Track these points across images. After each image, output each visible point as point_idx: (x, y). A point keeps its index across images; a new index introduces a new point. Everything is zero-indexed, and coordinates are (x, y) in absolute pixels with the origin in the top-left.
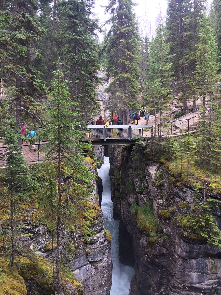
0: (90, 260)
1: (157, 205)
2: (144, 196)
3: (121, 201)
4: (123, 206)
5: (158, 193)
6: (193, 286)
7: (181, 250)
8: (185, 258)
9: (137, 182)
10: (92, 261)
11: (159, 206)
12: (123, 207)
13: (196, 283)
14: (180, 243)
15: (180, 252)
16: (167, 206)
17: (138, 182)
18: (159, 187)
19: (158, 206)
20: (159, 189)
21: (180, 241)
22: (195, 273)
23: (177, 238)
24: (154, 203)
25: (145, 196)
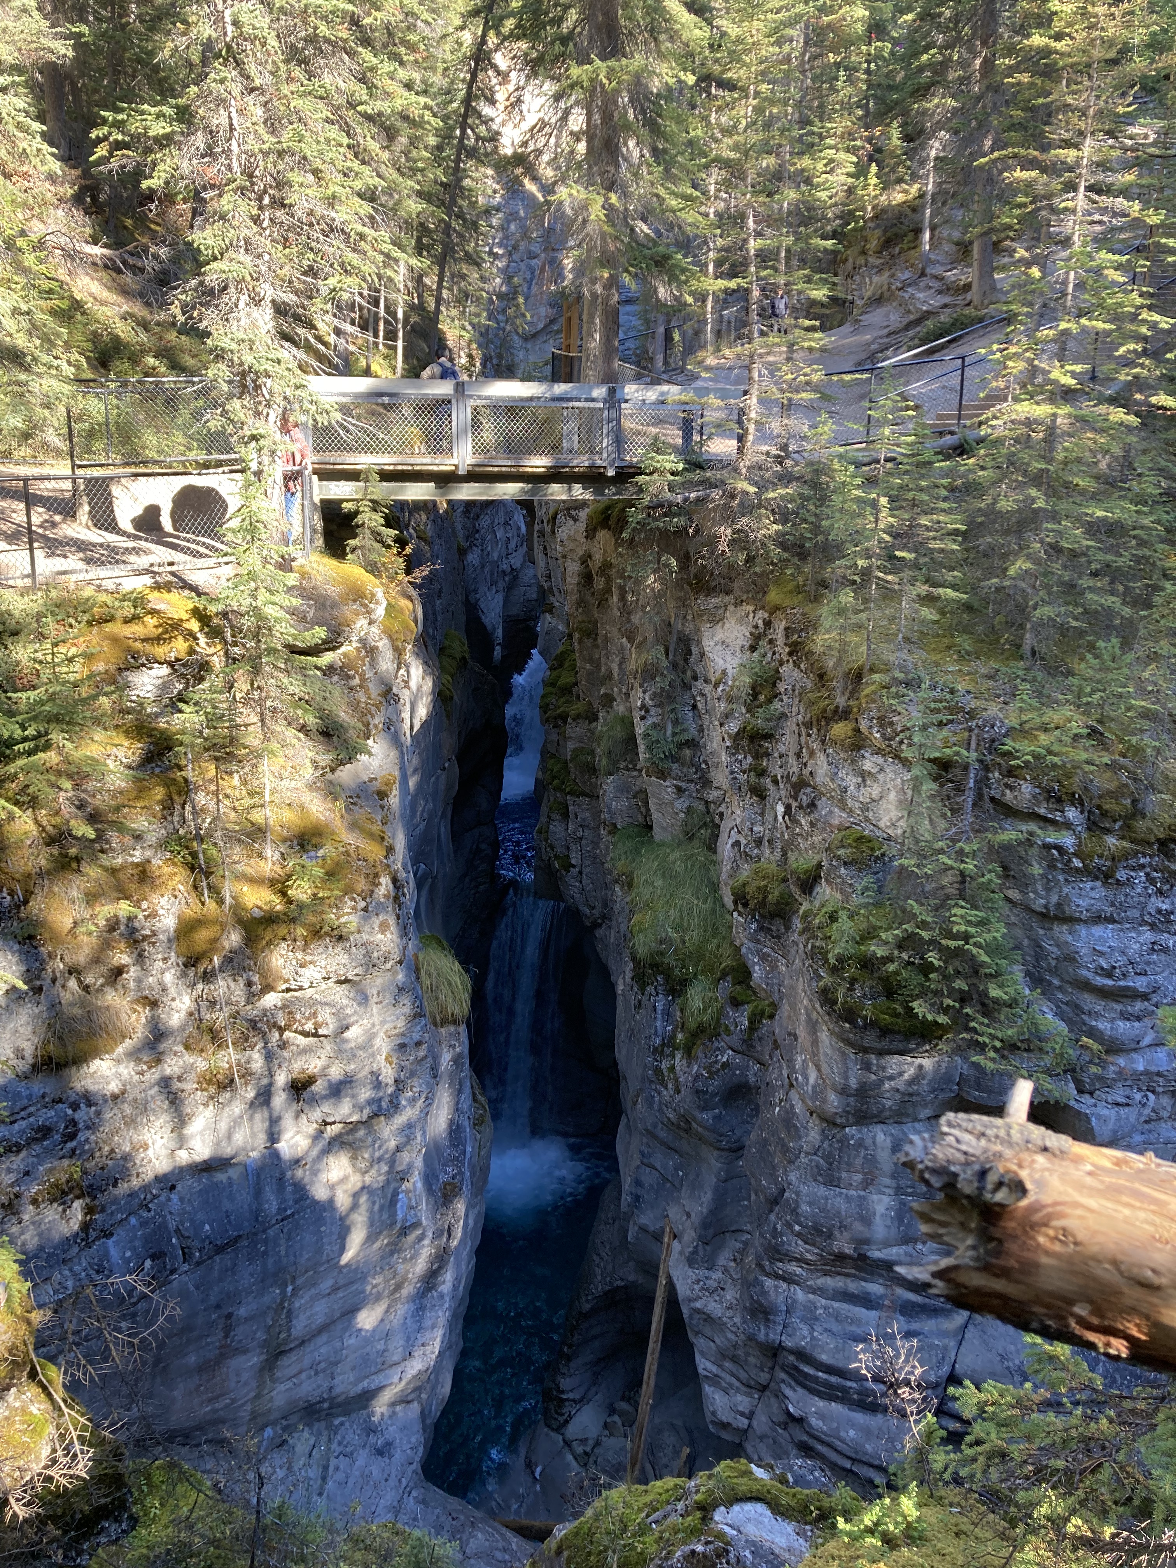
1: (735, 836)
2: (679, 789)
3: (571, 809)
4: (580, 833)
5: (741, 778)
6: (869, 1254)
7: (820, 1081)
8: (839, 1121)
9: (643, 713)
11: (743, 842)
12: (581, 838)
13: (887, 1244)
15: (814, 1087)
16: (779, 845)
17: (648, 711)
18: (751, 742)
20: (750, 751)
22: (884, 1194)
24: (725, 825)
25: (683, 785)
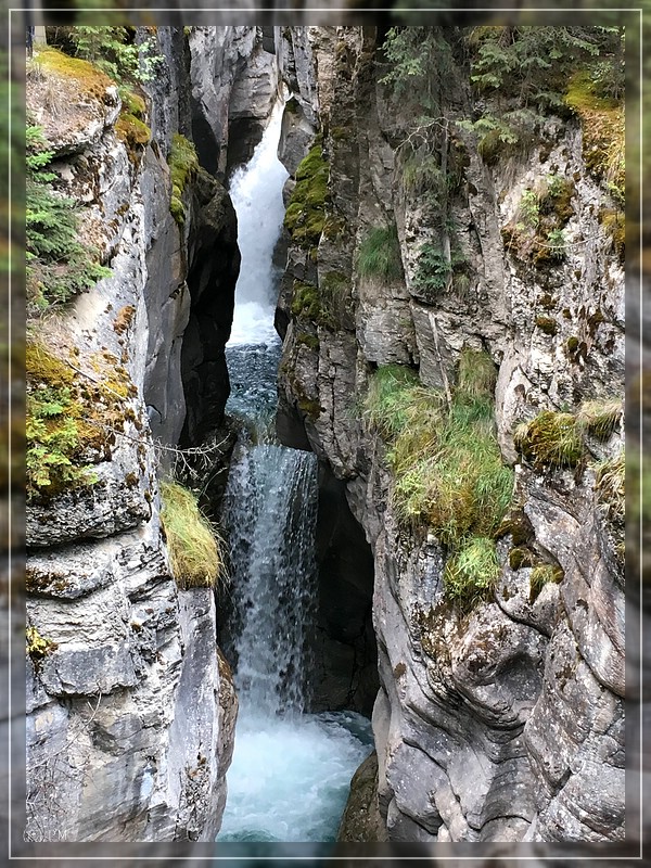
0: (58, 689)
1: (518, 379)
2: (453, 323)
3: (322, 344)
4: (332, 372)
5: (528, 311)
7: (615, 654)
9: (411, 234)
10: (69, 692)
11: (528, 386)
12: (333, 379)
14: (611, 612)
15: (607, 659)
16: (570, 389)
17: (416, 232)
18: (539, 269)
19: (520, 388)
20: (538, 281)
21: (610, 598)
23: (597, 583)
24: (506, 366)
25: (457, 319)
